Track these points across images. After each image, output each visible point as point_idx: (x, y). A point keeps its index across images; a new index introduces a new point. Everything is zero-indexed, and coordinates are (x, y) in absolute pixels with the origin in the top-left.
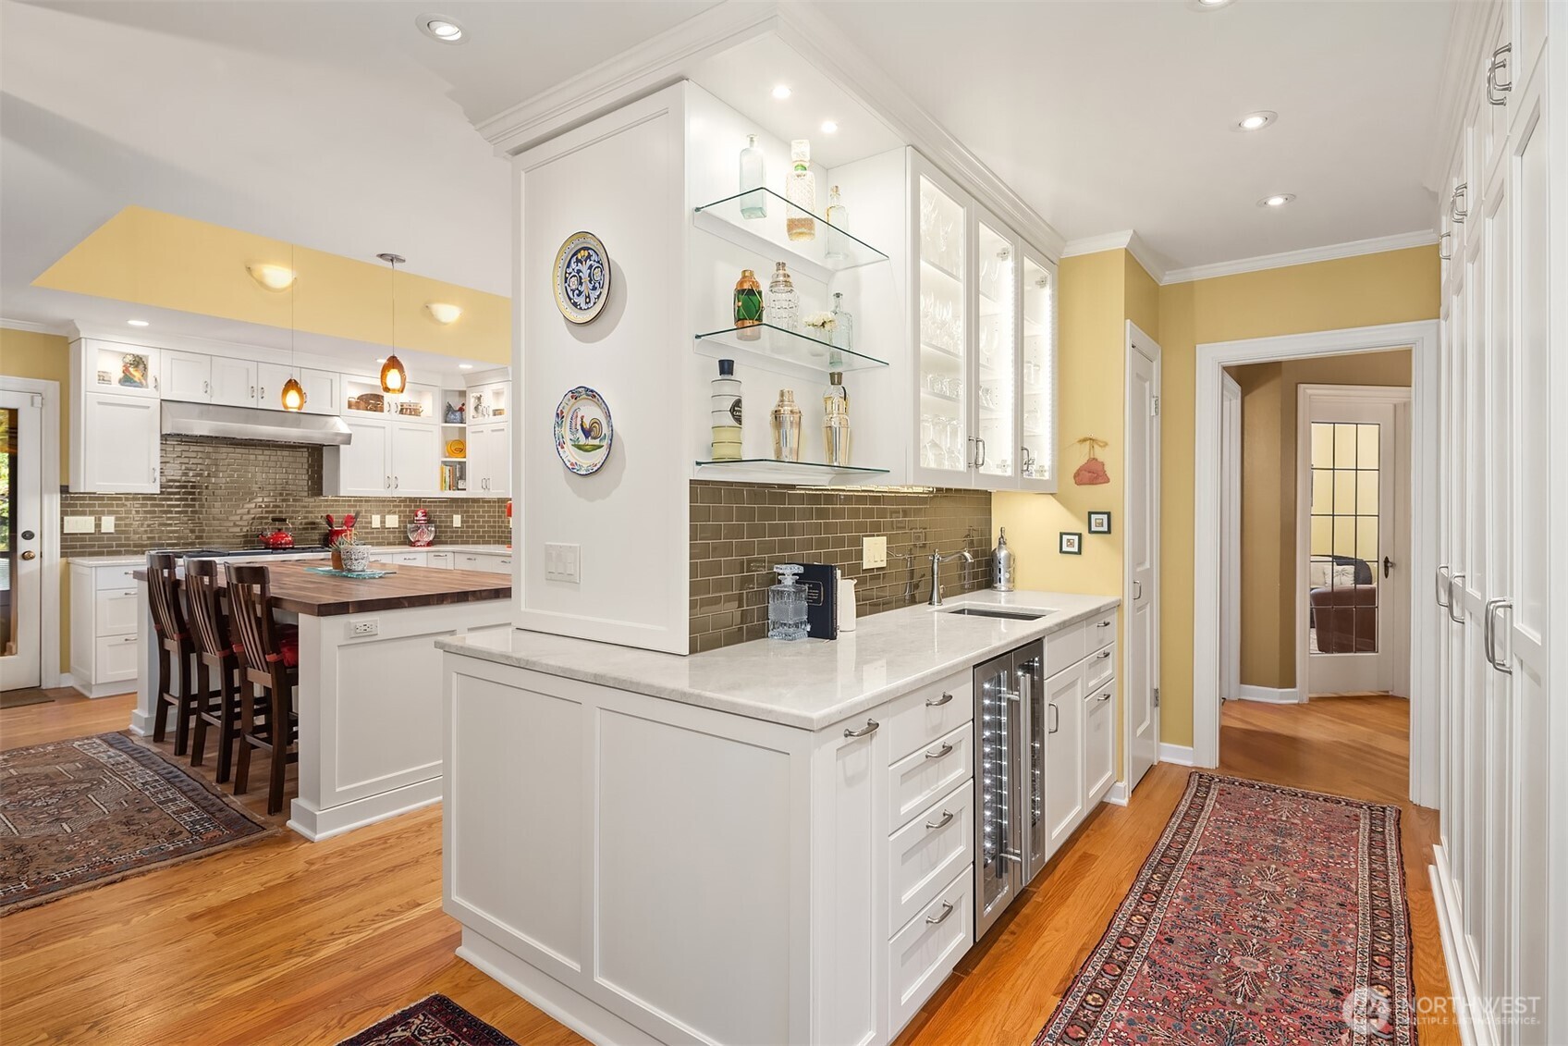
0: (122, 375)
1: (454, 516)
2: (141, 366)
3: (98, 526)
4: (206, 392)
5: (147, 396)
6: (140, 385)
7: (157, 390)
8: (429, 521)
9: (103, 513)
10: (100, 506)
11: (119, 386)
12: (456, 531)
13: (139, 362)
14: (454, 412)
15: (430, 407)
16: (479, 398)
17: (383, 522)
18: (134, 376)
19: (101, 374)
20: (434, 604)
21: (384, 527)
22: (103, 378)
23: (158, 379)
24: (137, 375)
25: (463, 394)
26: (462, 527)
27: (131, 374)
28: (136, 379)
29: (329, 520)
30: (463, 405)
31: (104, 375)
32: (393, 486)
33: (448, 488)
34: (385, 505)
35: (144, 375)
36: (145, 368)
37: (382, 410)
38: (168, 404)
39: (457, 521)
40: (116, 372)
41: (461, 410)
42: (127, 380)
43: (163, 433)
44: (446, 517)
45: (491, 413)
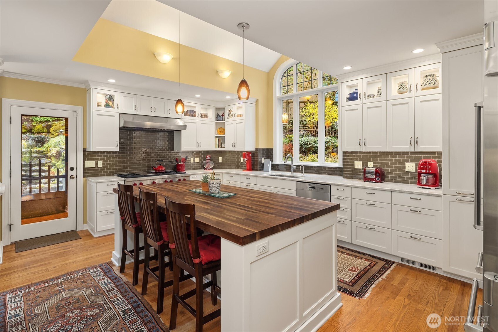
0: (105, 104)
1: (219, 158)
2: (112, 100)
3: (97, 164)
4: (135, 110)
5: (114, 112)
6: (112, 107)
7: (118, 109)
8: (211, 160)
9: (98, 159)
10: (97, 156)
11: (104, 108)
12: (219, 163)
13: (111, 98)
14: (219, 117)
15: (211, 114)
16: (230, 111)
17: (194, 160)
18: (110, 104)
19: (98, 103)
20: (291, 227)
21: (194, 162)
22: (99, 105)
23: (118, 105)
24: (111, 103)
25: (223, 109)
26: (222, 162)
27: (109, 103)
28: (110, 105)
29: (177, 160)
30: (223, 113)
31: (99, 103)
32: (200, 146)
33: (218, 147)
34: (195, 154)
35: (113, 103)
36: (113, 100)
37: (195, 116)
38: (122, 115)
39: (220, 160)
40: (103, 103)
41: (223, 115)
42: (107, 105)
43: (120, 126)
44: (216, 158)
45: (236, 116)
